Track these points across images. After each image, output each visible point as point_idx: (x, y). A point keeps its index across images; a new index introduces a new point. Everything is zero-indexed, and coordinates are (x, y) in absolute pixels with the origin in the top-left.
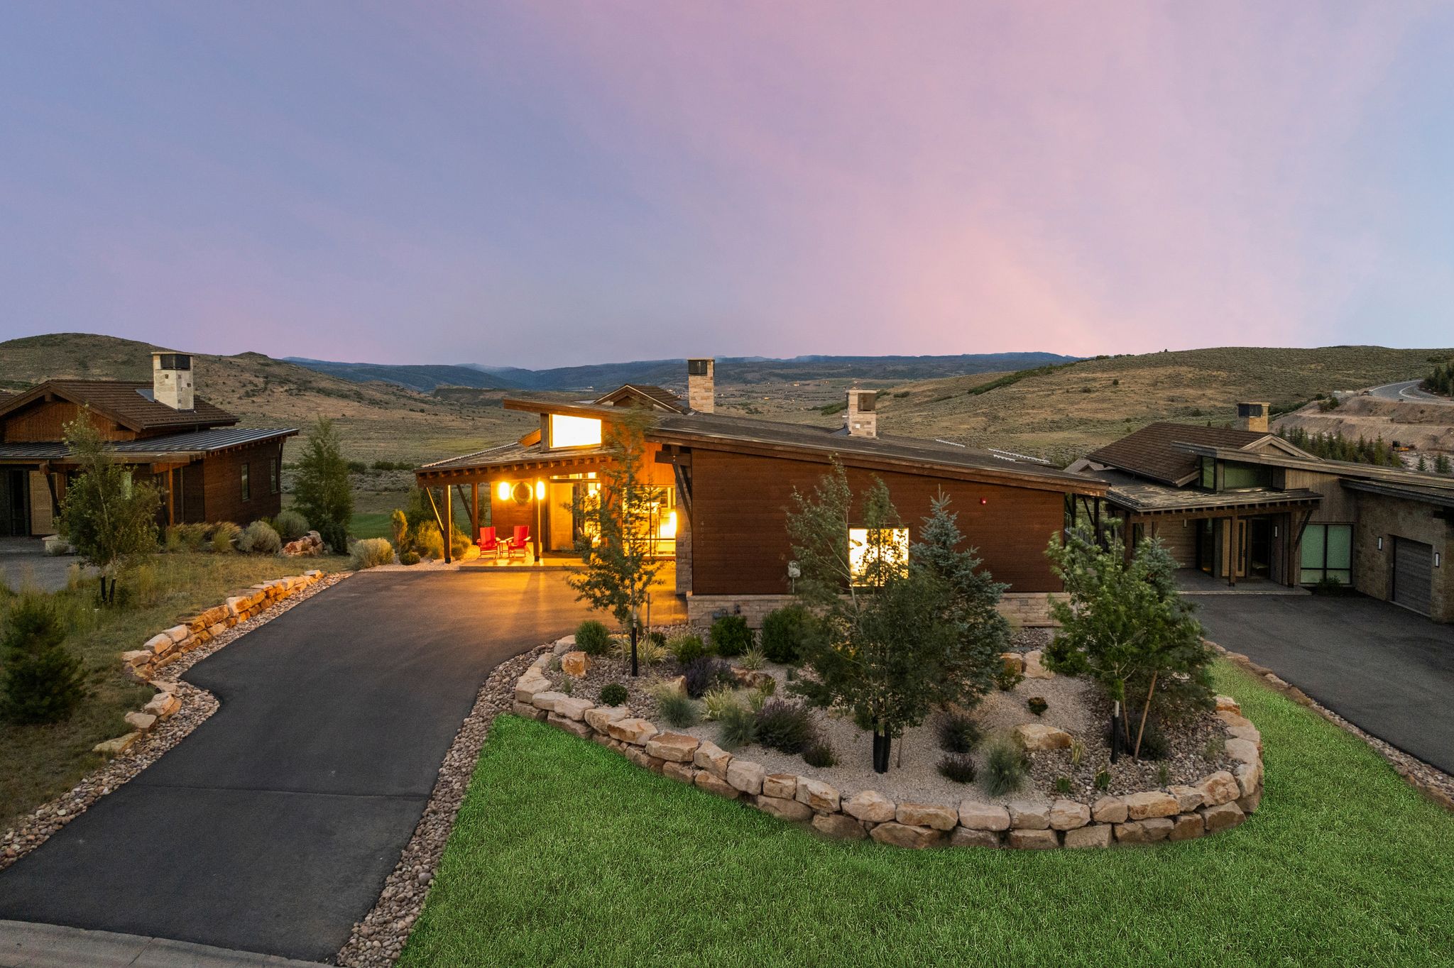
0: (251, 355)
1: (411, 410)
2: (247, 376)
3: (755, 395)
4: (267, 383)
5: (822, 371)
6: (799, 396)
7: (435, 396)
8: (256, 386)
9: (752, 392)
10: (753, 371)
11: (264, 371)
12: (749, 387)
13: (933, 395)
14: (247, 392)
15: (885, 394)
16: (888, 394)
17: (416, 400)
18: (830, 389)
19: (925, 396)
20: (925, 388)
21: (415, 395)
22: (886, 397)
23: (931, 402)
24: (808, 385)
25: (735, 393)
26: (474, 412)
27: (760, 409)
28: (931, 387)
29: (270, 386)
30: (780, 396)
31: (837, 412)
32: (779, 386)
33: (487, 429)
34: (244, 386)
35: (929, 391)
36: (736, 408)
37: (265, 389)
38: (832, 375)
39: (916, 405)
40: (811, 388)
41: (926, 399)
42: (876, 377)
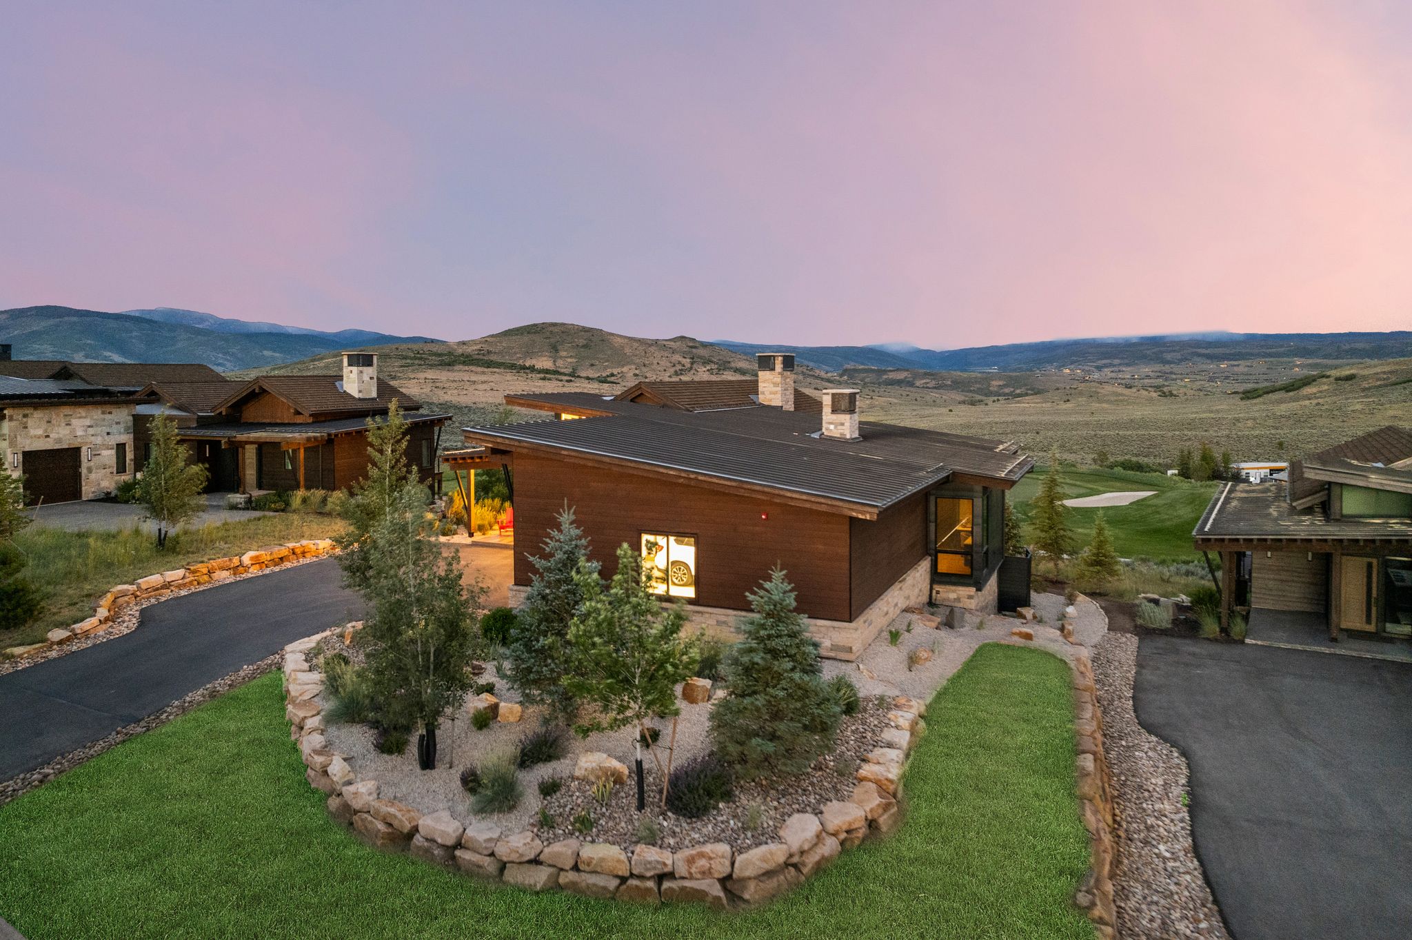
0: (683, 338)
1: (815, 389)
2: (677, 357)
3: (1174, 376)
4: (692, 363)
5: (1256, 351)
6: (1227, 378)
7: (841, 376)
8: (684, 366)
9: (1171, 373)
10: (1174, 351)
11: (692, 352)
12: (1167, 368)
13: (1388, 378)
14: (676, 371)
15: (1323, 377)
16: (1328, 377)
17: (822, 379)
18: (1264, 370)
19: (1378, 380)
20: (1378, 370)
21: (823, 374)
22: (1324, 380)
23: (1386, 386)
24: (1238, 365)
25: (1150, 374)
26: (873, 391)
27: (1175, 392)
28: (1387, 369)
29: (695, 366)
30: (1201, 378)
31: (1260, 396)
32: (1205, 367)
33: (882, 408)
34: (674, 366)
35: (1384, 373)
36: (1147, 390)
37: (691, 368)
38: (1270, 355)
39: (1364, 390)
40: (1241, 369)
41: (1379, 383)
42: (1325, 357)
